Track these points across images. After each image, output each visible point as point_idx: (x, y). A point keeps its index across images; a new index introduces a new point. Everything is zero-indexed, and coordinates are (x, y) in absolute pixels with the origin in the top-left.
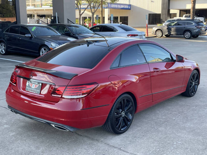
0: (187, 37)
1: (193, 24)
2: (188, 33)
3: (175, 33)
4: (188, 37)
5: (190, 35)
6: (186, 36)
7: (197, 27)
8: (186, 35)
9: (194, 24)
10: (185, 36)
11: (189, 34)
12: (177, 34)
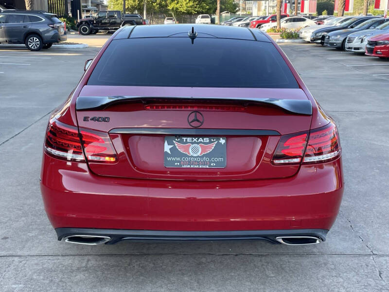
0: (33, 48)
1: (42, 20)
2: (35, 38)
3: (5, 39)
4: (36, 48)
5: (39, 43)
6: (30, 44)
7: (52, 26)
8: (30, 42)
9: (44, 20)
10: (30, 46)
11: (38, 40)
12: (10, 42)
